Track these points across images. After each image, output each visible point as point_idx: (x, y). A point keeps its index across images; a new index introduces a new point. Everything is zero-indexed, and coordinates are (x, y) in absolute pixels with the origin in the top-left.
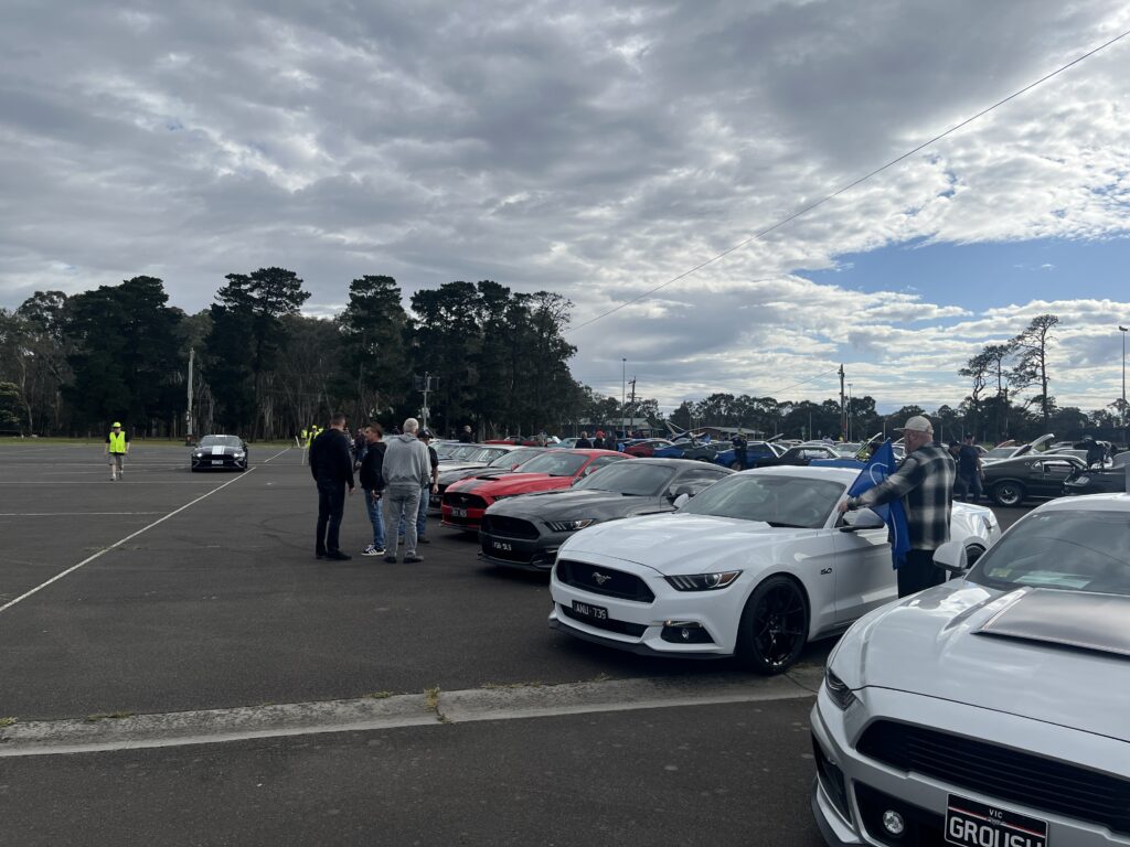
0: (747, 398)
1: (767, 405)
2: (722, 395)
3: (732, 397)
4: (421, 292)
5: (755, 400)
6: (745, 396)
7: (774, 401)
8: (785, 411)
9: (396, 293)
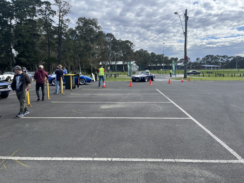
0: (218, 56)
1: (225, 58)
2: (210, 55)
3: (213, 56)
5: (221, 56)
6: (218, 55)
7: (227, 56)
8: (230, 60)
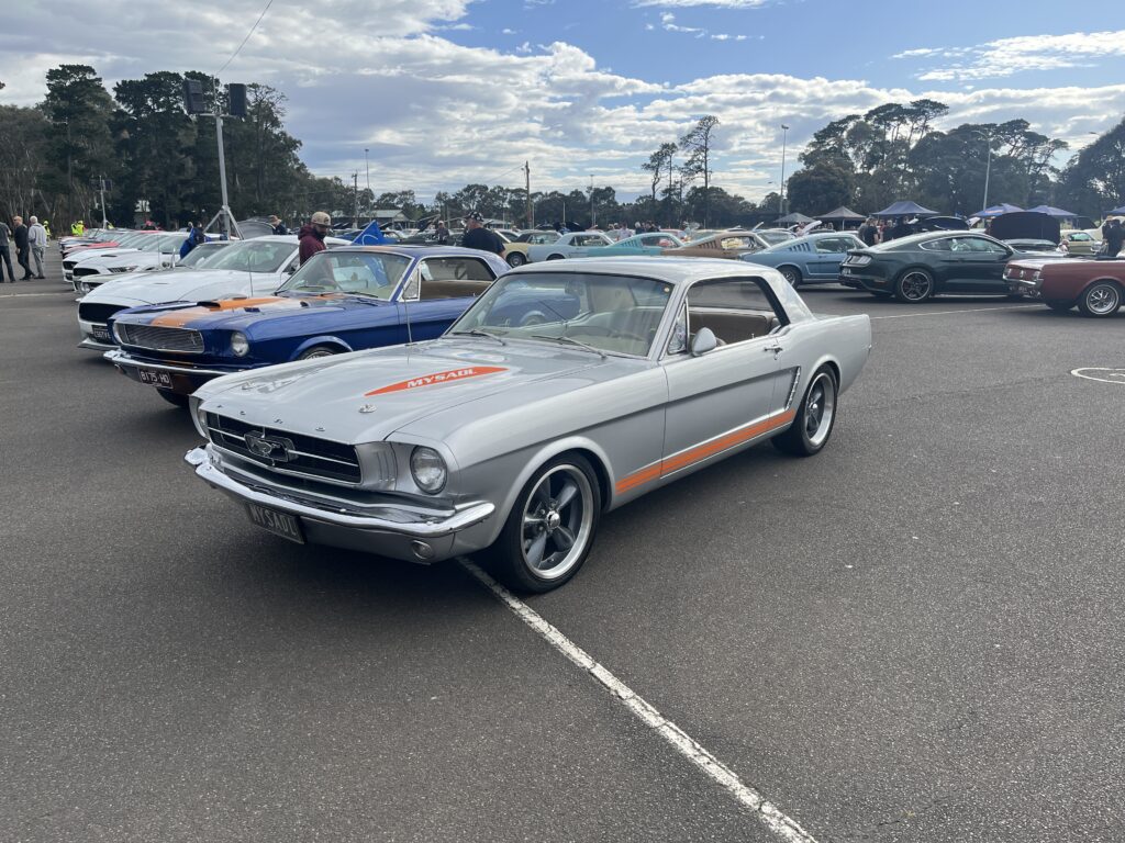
4: (124, 82)
9: (96, 83)
